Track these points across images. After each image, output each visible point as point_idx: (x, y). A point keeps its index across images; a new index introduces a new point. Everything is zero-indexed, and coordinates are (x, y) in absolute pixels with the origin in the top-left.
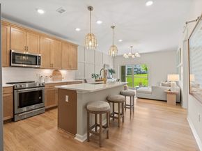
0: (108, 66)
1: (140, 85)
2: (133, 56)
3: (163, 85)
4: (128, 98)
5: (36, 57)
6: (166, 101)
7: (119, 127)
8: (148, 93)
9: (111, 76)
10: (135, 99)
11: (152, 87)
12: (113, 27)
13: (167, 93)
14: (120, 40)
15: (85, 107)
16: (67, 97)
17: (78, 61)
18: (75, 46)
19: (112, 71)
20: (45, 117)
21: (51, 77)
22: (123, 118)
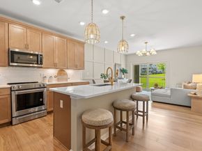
0: (120, 65)
1: (156, 86)
2: (148, 54)
3: (185, 87)
4: (141, 103)
5: (38, 55)
6: (190, 107)
7: (127, 141)
8: (166, 96)
9: (123, 76)
10: (150, 102)
11: (171, 89)
12: (123, 18)
13: (191, 97)
14: (133, 35)
15: (80, 117)
16: (61, 102)
17: (85, 60)
18: (82, 44)
19: (124, 71)
20: (45, 121)
21: (55, 77)
22: (133, 129)
